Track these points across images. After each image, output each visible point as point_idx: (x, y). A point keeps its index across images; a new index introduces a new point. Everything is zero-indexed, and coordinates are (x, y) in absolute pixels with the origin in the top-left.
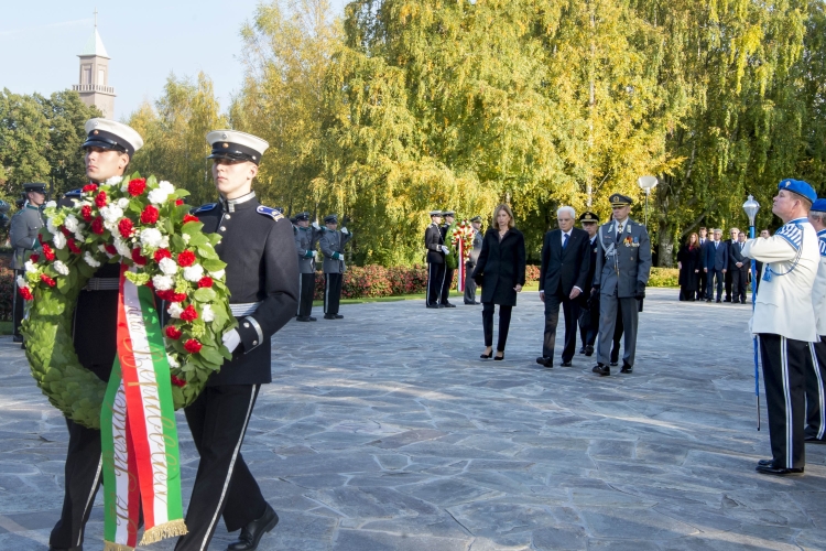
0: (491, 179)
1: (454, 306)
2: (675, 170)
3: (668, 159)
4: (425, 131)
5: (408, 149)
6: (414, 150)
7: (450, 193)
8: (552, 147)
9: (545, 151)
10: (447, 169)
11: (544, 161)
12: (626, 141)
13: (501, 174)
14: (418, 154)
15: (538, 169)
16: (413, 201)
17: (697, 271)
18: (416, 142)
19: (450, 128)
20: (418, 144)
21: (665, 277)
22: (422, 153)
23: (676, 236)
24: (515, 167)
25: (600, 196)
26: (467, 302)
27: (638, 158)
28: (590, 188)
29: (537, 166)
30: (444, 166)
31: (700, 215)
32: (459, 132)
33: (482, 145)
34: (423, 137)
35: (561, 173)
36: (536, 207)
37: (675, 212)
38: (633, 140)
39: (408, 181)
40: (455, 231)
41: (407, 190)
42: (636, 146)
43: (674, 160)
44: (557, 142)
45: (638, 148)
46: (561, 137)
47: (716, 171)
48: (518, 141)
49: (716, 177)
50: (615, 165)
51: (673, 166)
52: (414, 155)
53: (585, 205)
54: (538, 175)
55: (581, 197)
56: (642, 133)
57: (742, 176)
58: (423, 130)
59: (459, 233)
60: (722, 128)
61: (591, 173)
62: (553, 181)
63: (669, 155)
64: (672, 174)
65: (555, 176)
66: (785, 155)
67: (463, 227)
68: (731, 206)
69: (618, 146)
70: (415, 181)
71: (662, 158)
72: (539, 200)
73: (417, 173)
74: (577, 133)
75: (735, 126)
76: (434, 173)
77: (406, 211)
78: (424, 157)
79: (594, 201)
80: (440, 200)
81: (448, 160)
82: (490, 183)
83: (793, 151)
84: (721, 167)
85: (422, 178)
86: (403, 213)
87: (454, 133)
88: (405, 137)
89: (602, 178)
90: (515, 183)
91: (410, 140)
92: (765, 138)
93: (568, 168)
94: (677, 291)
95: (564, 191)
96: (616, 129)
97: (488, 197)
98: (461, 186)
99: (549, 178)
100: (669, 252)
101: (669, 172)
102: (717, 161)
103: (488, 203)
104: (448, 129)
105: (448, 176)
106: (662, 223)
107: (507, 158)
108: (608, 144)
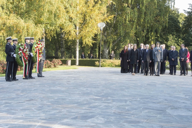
0: (39, 24)
1: (34, 78)
2: (110, 20)
3: (108, 16)
4: (11, 3)
5: (4, 11)
6: (6, 11)
7: (23, 29)
8: (64, 10)
9: (62, 12)
10: (21, 19)
11: (61, 16)
12: (92, 8)
13: (43, 22)
14: (8, 13)
15: (59, 19)
16: (7, 32)
17: (128, 61)
18: (8, 8)
19: (22, 2)
20: (8, 9)
21: (108, 63)
22: (10, 12)
23: (110, 46)
24: (49, 19)
25: (82, 31)
26: (39, 76)
27: (97, 16)
28: (78, 27)
29: (58, 18)
30: (20, 18)
31: (119, 38)
32: (26, 4)
33: (36, 9)
34: (11, 6)
35: (67, 21)
36: (55, 35)
37: (110, 37)
38: (95, 8)
39: (4, 24)
40: (36, 46)
41: (4, 28)
42: (96, 11)
43: (110, 16)
44: (66, 8)
45: (97, 11)
46: (67, 6)
47: (125, 20)
48: (51, 8)
49: (125, 23)
50: (88, 18)
51: (110, 19)
52: (7, 13)
53: (76, 34)
54: (59, 22)
55: (75, 31)
56: (98, 5)
57: (135, 23)
58: (10, 3)
59: (38, 47)
60: (128, 4)
61: (79, 21)
62: (65, 25)
63: (108, 14)
64: (110, 22)
65: (65, 22)
66: (151, 15)
67: (39, 45)
68: (131, 34)
69: (89, 11)
70: (8, 24)
71: (106, 16)
72: (56, 32)
73: (9, 21)
74: (73, 5)
75: (133, 3)
76: (16, 21)
77: (4, 37)
78: (11, 14)
79: (80, 33)
80: (18, 32)
81: (22, 15)
82: (39, 25)
83: (153, 14)
84: (127, 19)
85: (11, 23)
86: (3, 38)
87: (24, 4)
88: (3, 6)
89: (83, 23)
90: (48, 25)
91: (5, 7)
92: (144, 8)
93: (71, 19)
94: (119, 69)
95: (68, 29)
96: (88, 3)
97: (39, 31)
98: (27, 26)
99: (63, 23)
100: (107, 53)
101: (108, 21)
102: (126, 17)
103: (39, 34)
104: (21, 2)
105: (22, 22)
106: (104, 41)
107: (46, 15)
108: (84, 9)
